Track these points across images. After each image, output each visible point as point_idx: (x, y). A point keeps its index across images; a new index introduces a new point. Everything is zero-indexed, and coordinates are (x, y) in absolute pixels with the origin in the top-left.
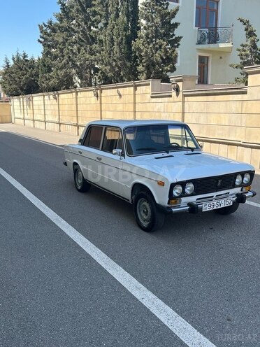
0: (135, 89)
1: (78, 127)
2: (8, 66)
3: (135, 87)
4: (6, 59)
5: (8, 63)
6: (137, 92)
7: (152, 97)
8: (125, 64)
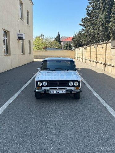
0: (107, 45)
1: (90, 61)
2: (75, 36)
3: (107, 44)
4: (75, 33)
5: (75, 35)
6: (107, 46)
7: (111, 48)
8: (105, 34)
